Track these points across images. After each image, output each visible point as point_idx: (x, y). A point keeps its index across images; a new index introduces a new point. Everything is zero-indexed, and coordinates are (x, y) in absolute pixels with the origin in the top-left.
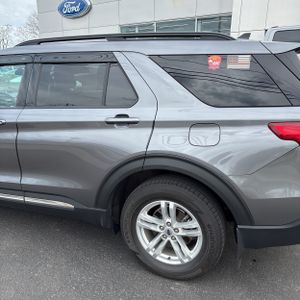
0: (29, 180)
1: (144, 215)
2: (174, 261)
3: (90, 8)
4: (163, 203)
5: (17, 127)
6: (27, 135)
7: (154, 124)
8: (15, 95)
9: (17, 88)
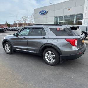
0: (29, 48)
1: (46, 54)
2: (51, 62)
3: (47, 12)
4: (49, 52)
5: (28, 39)
6: (29, 40)
7: (48, 39)
8: (28, 34)
9: (28, 32)
